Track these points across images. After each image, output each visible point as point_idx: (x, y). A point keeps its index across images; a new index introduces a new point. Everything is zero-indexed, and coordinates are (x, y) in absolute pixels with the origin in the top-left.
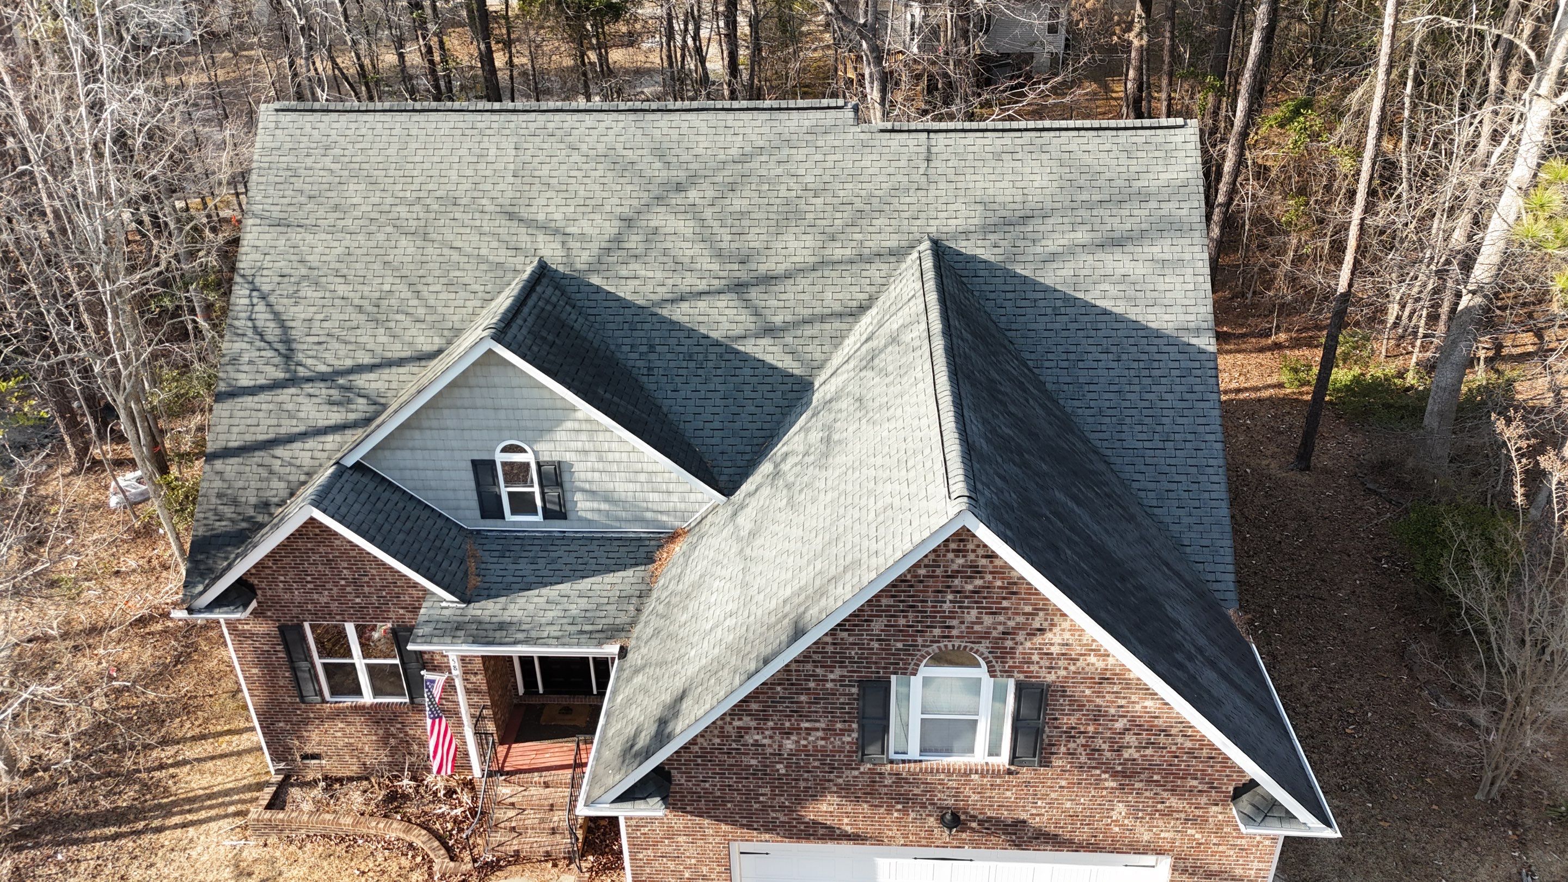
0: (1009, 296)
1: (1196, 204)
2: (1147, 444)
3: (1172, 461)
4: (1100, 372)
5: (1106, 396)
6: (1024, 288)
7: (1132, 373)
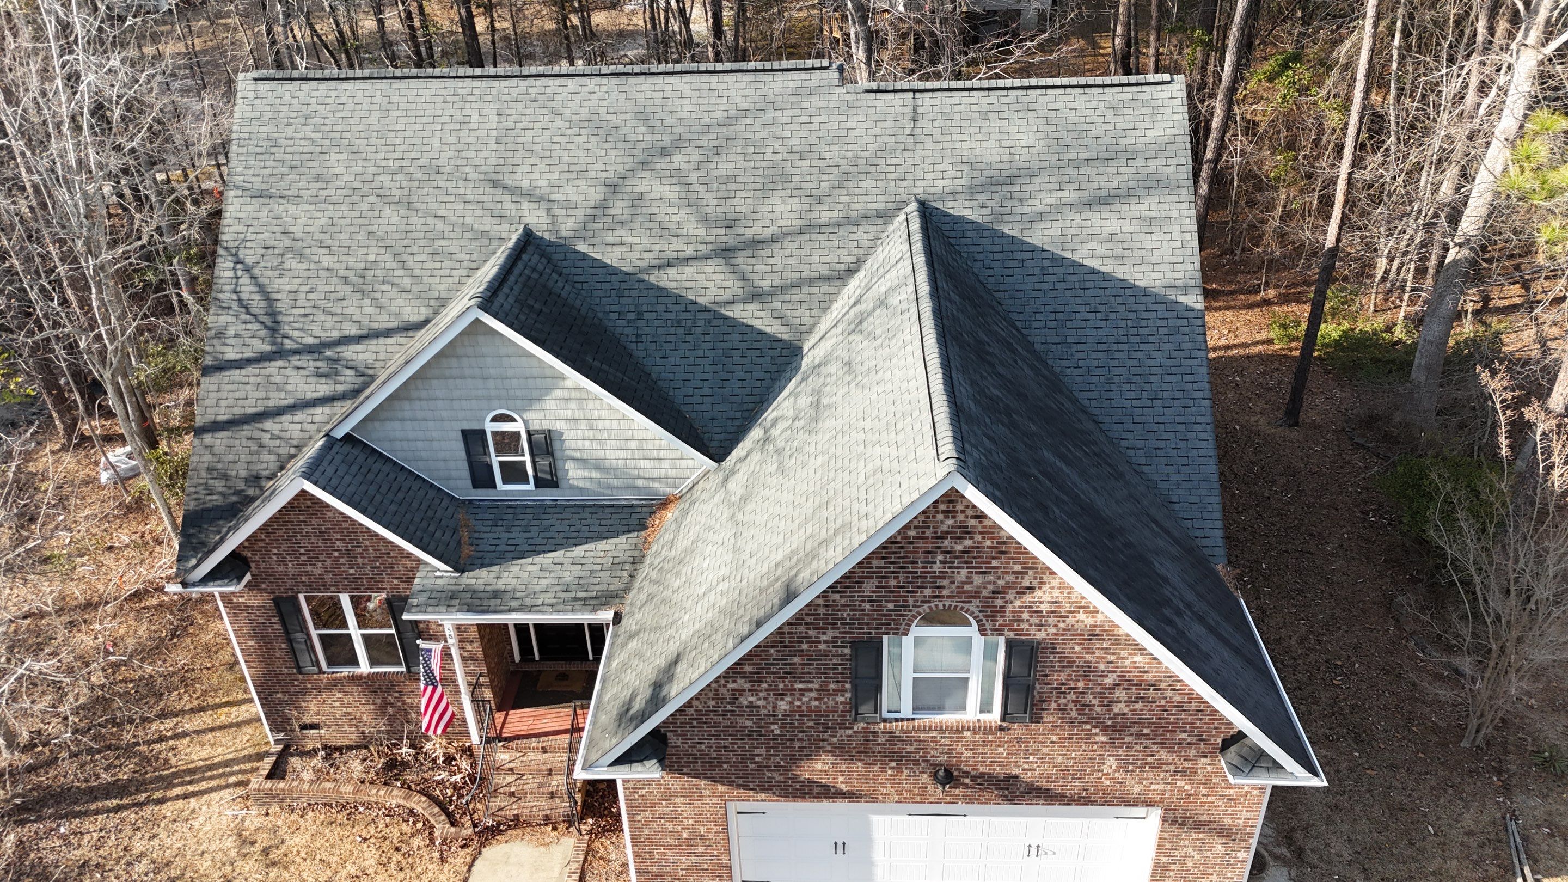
0: (997, 256)
1: (1183, 161)
2: (1136, 403)
3: (1160, 419)
4: (1089, 332)
5: (1094, 355)
6: (1012, 248)
7: (1121, 332)
